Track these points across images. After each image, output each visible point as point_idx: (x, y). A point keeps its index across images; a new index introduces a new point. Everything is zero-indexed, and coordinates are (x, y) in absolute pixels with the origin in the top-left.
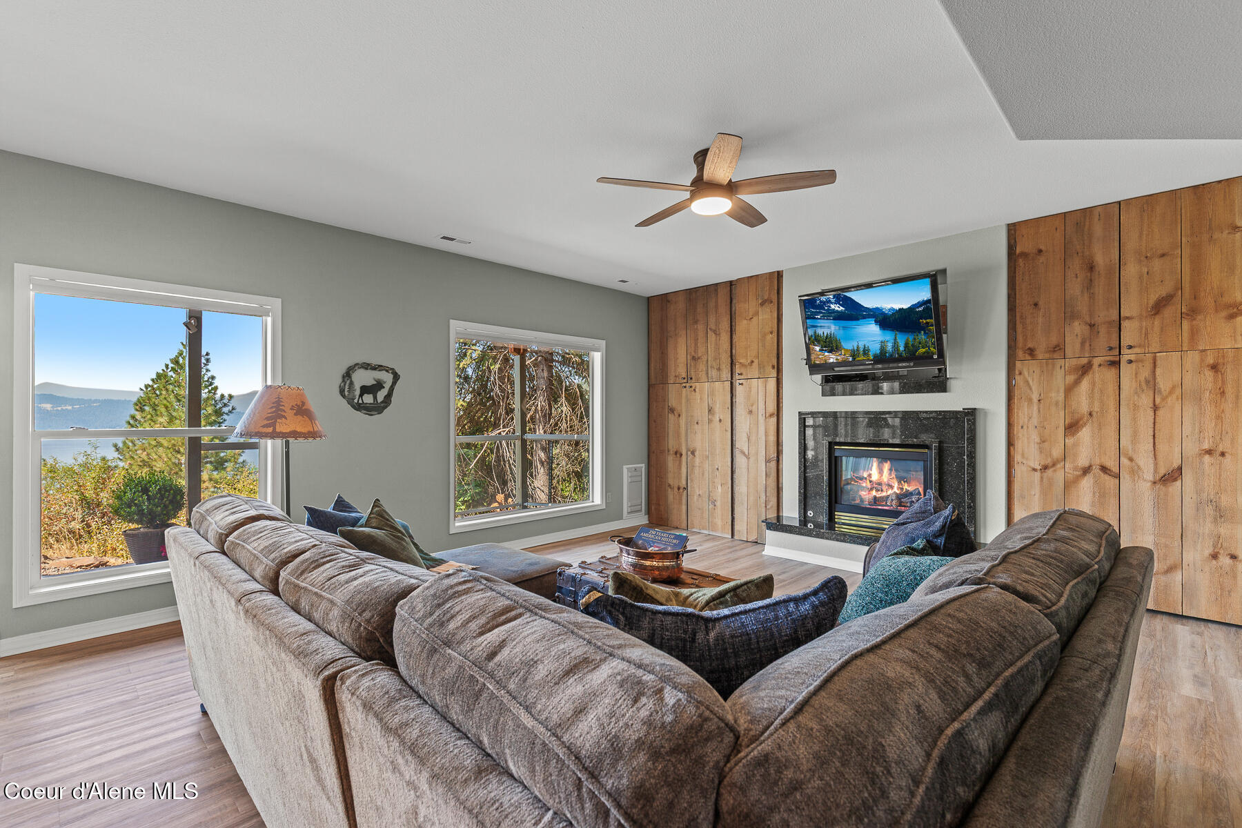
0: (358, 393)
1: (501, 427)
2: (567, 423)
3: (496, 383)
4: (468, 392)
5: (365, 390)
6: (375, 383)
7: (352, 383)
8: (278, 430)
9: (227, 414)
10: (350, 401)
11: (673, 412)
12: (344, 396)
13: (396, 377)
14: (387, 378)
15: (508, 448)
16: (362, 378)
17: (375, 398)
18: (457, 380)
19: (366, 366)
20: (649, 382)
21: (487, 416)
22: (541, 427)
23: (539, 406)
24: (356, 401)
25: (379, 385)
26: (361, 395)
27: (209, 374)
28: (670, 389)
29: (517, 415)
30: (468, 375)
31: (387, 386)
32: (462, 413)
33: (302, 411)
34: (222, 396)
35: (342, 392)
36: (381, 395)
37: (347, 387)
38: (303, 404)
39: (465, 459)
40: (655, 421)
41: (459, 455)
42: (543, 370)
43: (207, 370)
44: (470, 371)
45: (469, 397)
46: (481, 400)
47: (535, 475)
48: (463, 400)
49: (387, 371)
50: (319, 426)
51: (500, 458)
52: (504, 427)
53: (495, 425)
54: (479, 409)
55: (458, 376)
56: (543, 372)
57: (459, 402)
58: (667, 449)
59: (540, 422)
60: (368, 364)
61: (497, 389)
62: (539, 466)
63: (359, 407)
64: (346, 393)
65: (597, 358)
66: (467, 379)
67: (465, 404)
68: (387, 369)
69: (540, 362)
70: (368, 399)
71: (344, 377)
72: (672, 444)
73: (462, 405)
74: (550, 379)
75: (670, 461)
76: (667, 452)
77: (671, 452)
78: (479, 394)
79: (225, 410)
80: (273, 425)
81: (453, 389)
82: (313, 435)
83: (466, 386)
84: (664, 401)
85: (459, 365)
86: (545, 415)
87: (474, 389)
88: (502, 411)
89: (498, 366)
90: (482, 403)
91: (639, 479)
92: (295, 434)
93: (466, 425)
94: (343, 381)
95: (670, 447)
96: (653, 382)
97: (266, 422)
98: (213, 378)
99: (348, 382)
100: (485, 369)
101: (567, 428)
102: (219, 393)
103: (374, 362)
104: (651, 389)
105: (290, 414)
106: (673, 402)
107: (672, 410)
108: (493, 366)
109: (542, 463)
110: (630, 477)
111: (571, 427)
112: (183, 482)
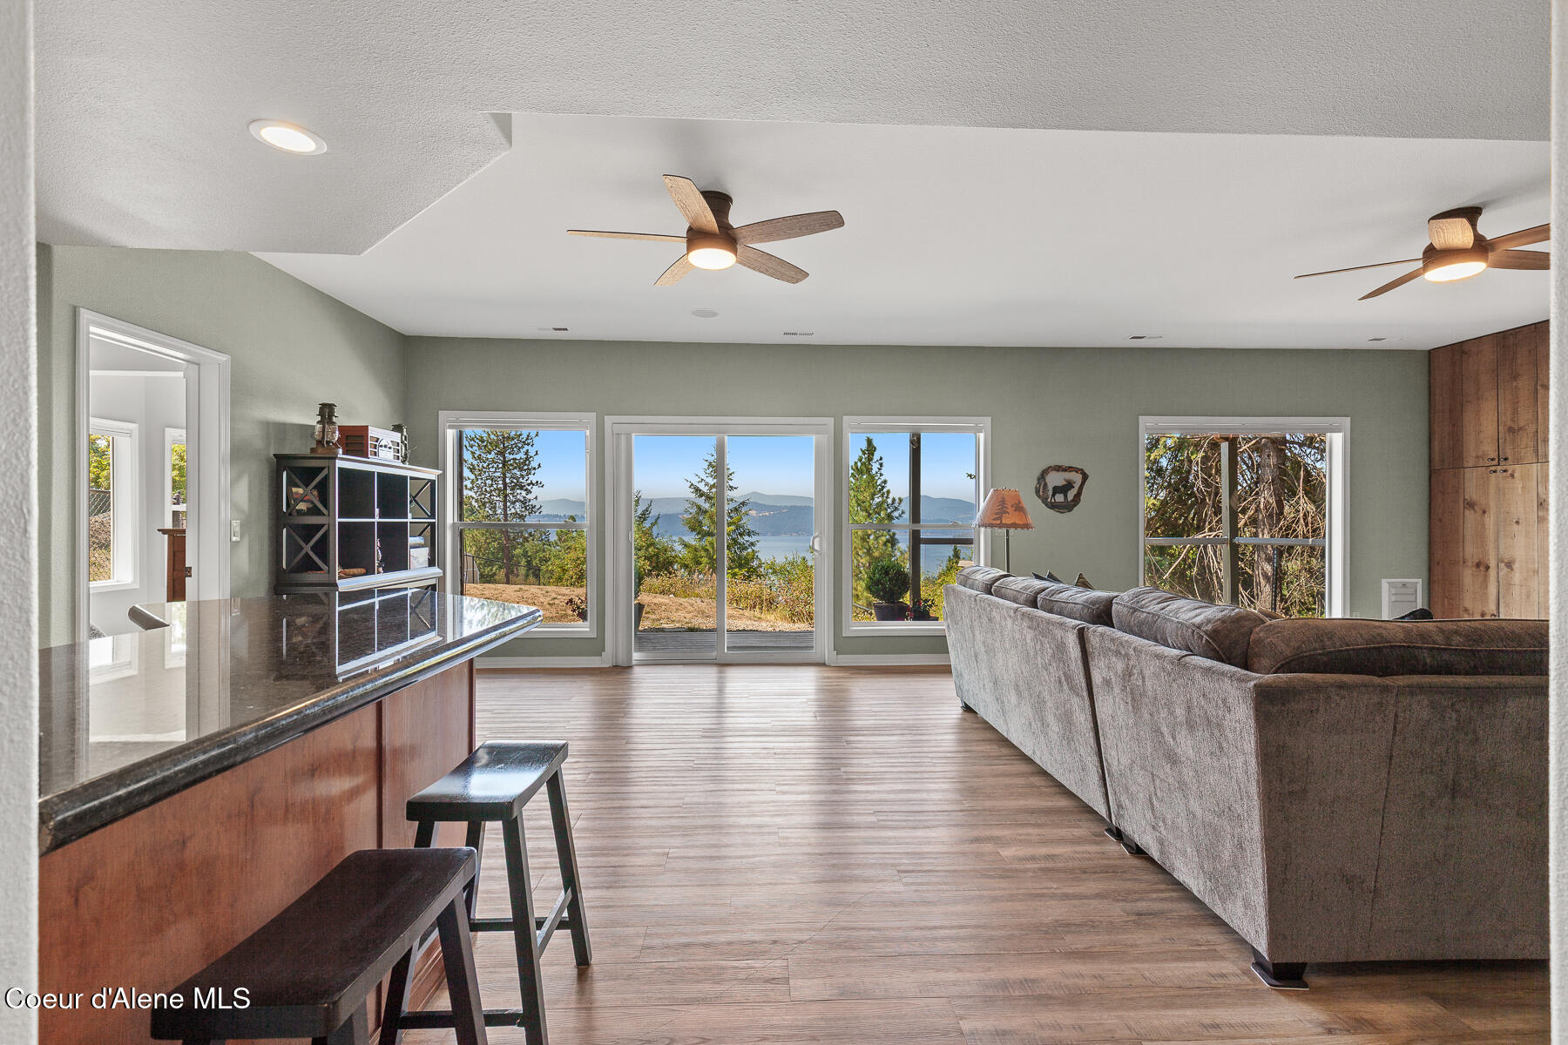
0: (1050, 493)
1: (1206, 530)
2: (1307, 525)
3: (1198, 475)
4: (1162, 487)
5: (1056, 490)
6: (1065, 483)
7: (1045, 485)
8: (1004, 522)
9: (897, 518)
10: (1045, 501)
11: (1473, 508)
12: (1039, 497)
13: (1085, 477)
14: (1077, 478)
15: (1216, 557)
16: (1055, 479)
17: (1066, 496)
18: (1147, 474)
19: (1058, 468)
20: (1430, 466)
21: (1186, 518)
22: (1266, 531)
23: (1262, 503)
24: (1049, 500)
25: (1069, 485)
26: (1053, 495)
27: (883, 478)
28: (1467, 475)
29: (1225, 514)
30: (1161, 467)
31: (1077, 486)
32: (1153, 514)
33: (1019, 508)
34: (894, 500)
35: (1037, 492)
36: (1071, 494)
37: (1041, 488)
38: (1020, 502)
39: (1157, 570)
40: (1440, 520)
41: (1149, 564)
42: (1269, 456)
43: (881, 475)
44: (1164, 462)
45: (1162, 495)
46: (1180, 497)
47: (1257, 594)
48: (1155, 498)
49: (1076, 472)
50: (1030, 521)
51: (1204, 569)
52: (1211, 530)
53: (1199, 529)
54: (1176, 510)
55: (1148, 469)
56: (1269, 459)
57: (1148, 501)
58: (1461, 559)
59: (1264, 525)
60: (1060, 467)
61: (1199, 483)
62: (1263, 582)
63: (1054, 506)
64: (1041, 493)
65: (1337, 442)
66: (1160, 472)
67: (1158, 503)
68: (1077, 470)
69: (1265, 445)
70: (1060, 498)
71: (1039, 479)
72: (1470, 551)
73: (1154, 504)
74: (1279, 468)
75: (1468, 577)
76: (1461, 563)
77: (1470, 564)
78: (1178, 490)
79: (896, 514)
80: (1000, 518)
81: (1143, 485)
82: (1026, 526)
83: (1159, 480)
84: (1457, 492)
85: (1150, 456)
86: (1271, 516)
87: (1169, 483)
88: (1208, 510)
89: (1201, 454)
90: (1180, 501)
91: (1412, 598)
92: (1015, 526)
93: (1158, 528)
94: (1038, 483)
95: (1468, 556)
96: (1437, 466)
97: (995, 516)
98: (885, 482)
99: (1043, 483)
100: (1183, 460)
101: (1308, 531)
102: (891, 496)
103: (1066, 464)
104: (1433, 479)
105: (1011, 510)
106: (1471, 491)
107: (1471, 505)
108: (1194, 456)
109: (1266, 576)
110: (1395, 594)
111: (1314, 531)
112: (907, 567)
